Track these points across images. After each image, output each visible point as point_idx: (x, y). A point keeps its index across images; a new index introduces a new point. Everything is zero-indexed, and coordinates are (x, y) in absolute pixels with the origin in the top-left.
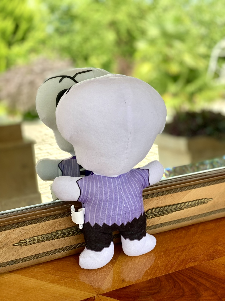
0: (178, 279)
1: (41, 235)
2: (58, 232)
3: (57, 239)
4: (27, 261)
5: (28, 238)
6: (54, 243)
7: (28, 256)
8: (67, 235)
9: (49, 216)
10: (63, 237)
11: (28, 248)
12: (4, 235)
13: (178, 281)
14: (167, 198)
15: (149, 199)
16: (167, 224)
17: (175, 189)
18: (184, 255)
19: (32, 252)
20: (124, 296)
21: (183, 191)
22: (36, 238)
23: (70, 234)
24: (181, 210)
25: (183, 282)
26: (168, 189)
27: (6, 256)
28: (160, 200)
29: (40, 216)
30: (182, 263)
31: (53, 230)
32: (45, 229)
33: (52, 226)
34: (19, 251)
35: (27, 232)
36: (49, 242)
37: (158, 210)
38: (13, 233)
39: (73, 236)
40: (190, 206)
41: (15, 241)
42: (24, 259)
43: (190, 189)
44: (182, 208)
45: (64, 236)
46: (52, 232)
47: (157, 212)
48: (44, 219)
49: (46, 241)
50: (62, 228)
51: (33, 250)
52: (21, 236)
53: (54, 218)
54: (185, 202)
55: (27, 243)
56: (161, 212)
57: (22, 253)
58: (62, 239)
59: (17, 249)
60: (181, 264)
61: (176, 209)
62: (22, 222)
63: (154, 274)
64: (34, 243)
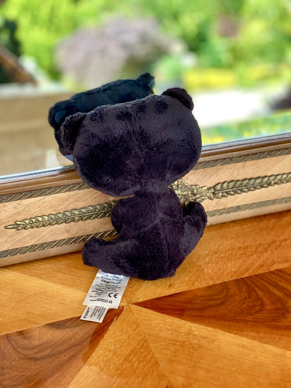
0: (257, 286)
1: (47, 214)
2: (74, 212)
3: (74, 221)
4: (28, 252)
5: (29, 219)
6: (68, 228)
7: (29, 244)
8: (88, 217)
9: (59, 187)
10: (82, 219)
11: (28, 233)
13: (256, 289)
14: (248, 167)
15: (218, 167)
16: (247, 207)
17: (260, 153)
18: (270, 253)
19: (35, 240)
20: (168, 307)
21: (273, 156)
22: (40, 219)
23: (92, 215)
24: (270, 187)
25: (263, 291)
26: (249, 153)
28: (236, 169)
29: (44, 186)
30: (265, 264)
31: (66, 208)
32: (54, 207)
33: (64, 202)
34: (16, 237)
35: (27, 209)
36: (61, 226)
37: (233, 185)
38: (4, 209)
39: (97, 218)
40: (285, 182)
41: (8, 221)
42: (23, 249)
43: (284, 154)
44: (270, 184)
45: (84, 218)
46: (64, 211)
47: (230, 188)
48: (52, 190)
49: (56, 225)
50: (81, 207)
51: (36, 236)
52: (17, 215)
53: (67, 190)
54: (276, 174)
55: (26, 226)
56: (238, 187)
57: (20, 241)
58: (81, 223)
59: (12, 234)
60: (263, 265)
61: (262, 185)
62: (18, 193)
63: (218, 278)
64: (37, 227)
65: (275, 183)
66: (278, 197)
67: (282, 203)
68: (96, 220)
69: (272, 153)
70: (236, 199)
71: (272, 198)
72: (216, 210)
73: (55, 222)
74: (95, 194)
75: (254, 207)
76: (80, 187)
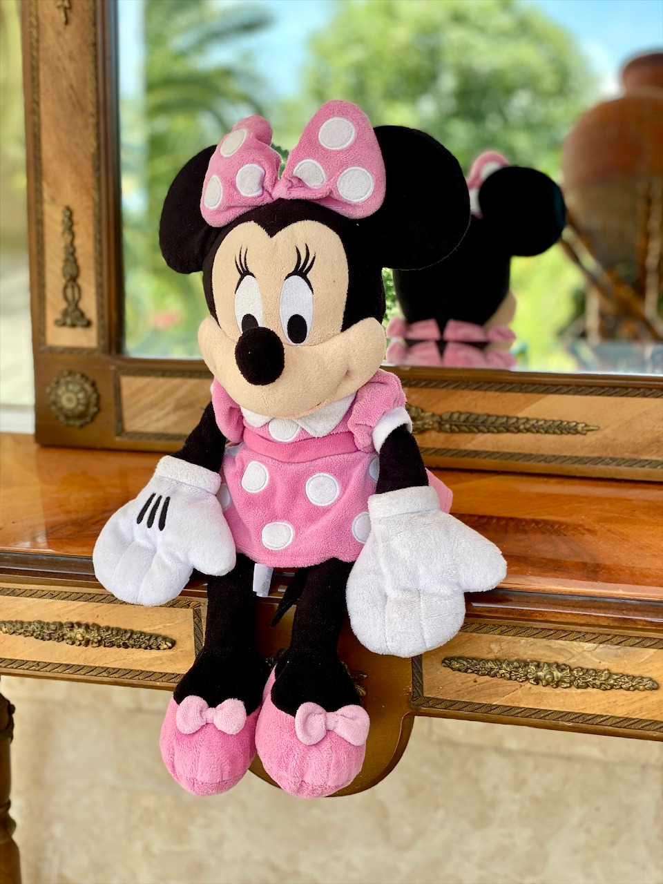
14: (490, 399)
16: (486, 455)
21: (524, 392)
24: (520, 434)
28: (473, 398)
37: (465, 419)
40: (542, 431)
44: (520, 430)
54: (530, 417)
61: (508, 428)
65: (528, 430)
66: (534, 452)
67: (540, 461)
69: (523, 387)
70: (473, 439)
71: (527, 451)
72: (444, 449)
75: (499, 457)
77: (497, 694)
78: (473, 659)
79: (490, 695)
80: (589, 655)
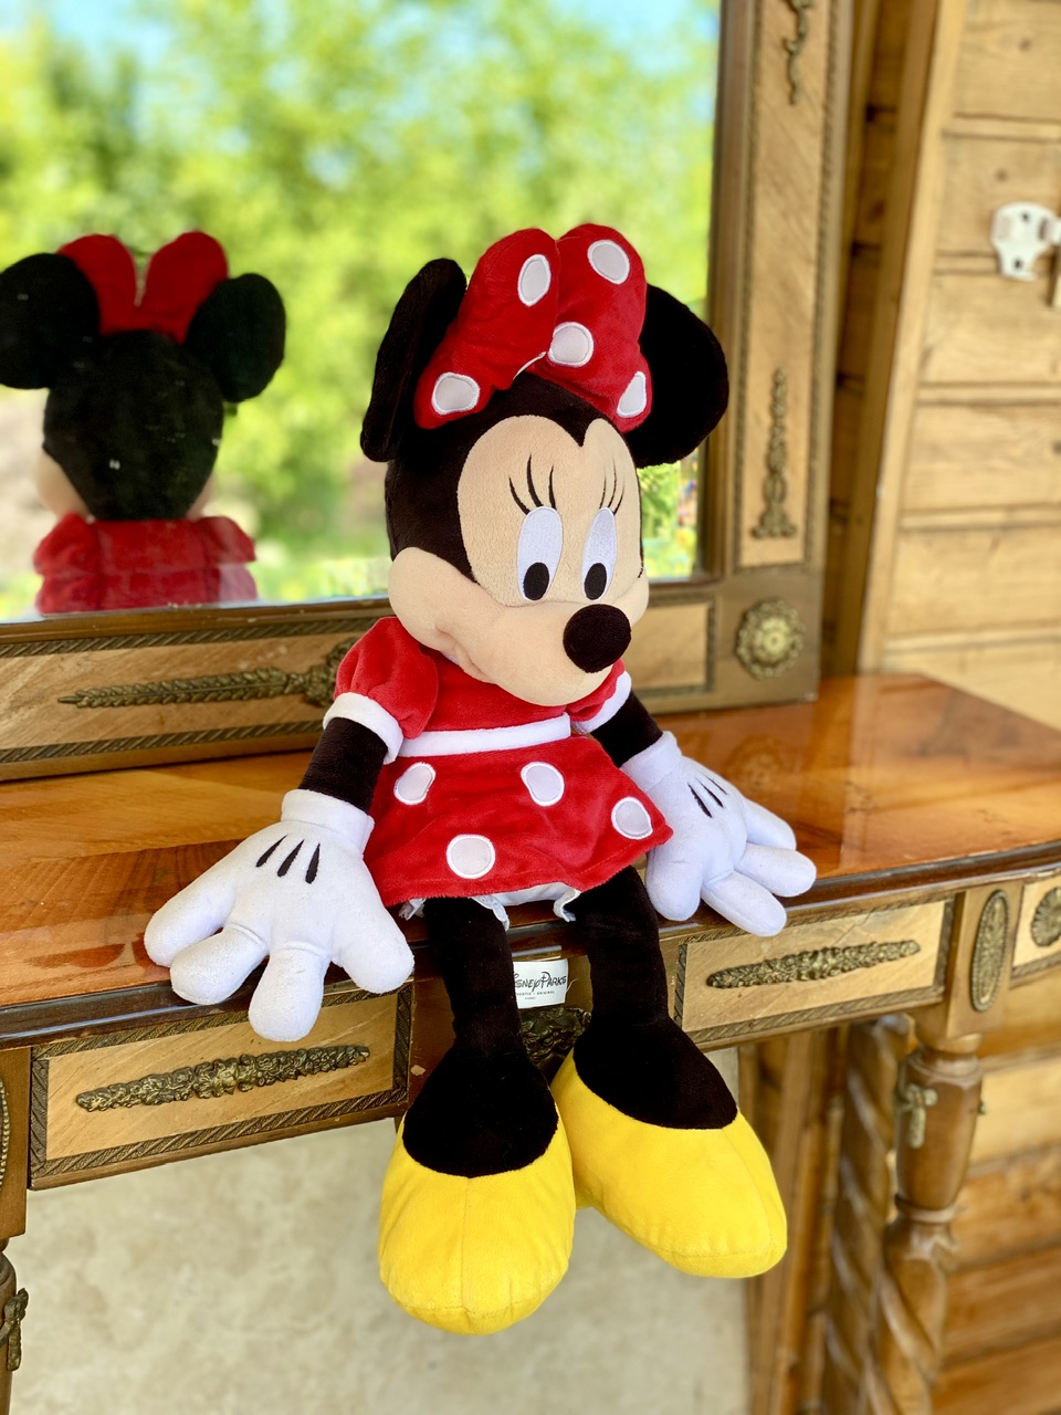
1: (131, 683)
2: (177, 682)
3: (175, 702)
4: (90, 753)
5: (99, 689)
6: (163, 714)
7: (94, 738)
8: (201, 696)
10: (190, 700)
11: (97, 714)
12: (37, 669)
19: (105, 732)
22: (119, 690)
23: (210, 692)
27: (37, 731)
31: (164, 675)
32: (145, 671)
33: (161, 663)
34: (73, 720)
35: (99, 669)
36: (151, 709)
38: (62, 664)
39: (217, 700)
41: (65, 690)
42: (82, 746)
45: (194, 697)
46: (161, 680)
48: (144, 638)
49: (144, 707)
50: (188, 676)
51: (107, 724)
52: (81, 678)
53: (169, 643)
55: (93, 702)
57: (78, 730)
58: (187, 706)
59: (69, 714)
62: (86, 638)
64: (112, 705)
68: (214, 705)
73: (142, 700)
74: (217, 654)
76: (192, 638)
77: (763, 1005)
78: (744, 967)
79: (753, 1009)
80: (857, 929)
